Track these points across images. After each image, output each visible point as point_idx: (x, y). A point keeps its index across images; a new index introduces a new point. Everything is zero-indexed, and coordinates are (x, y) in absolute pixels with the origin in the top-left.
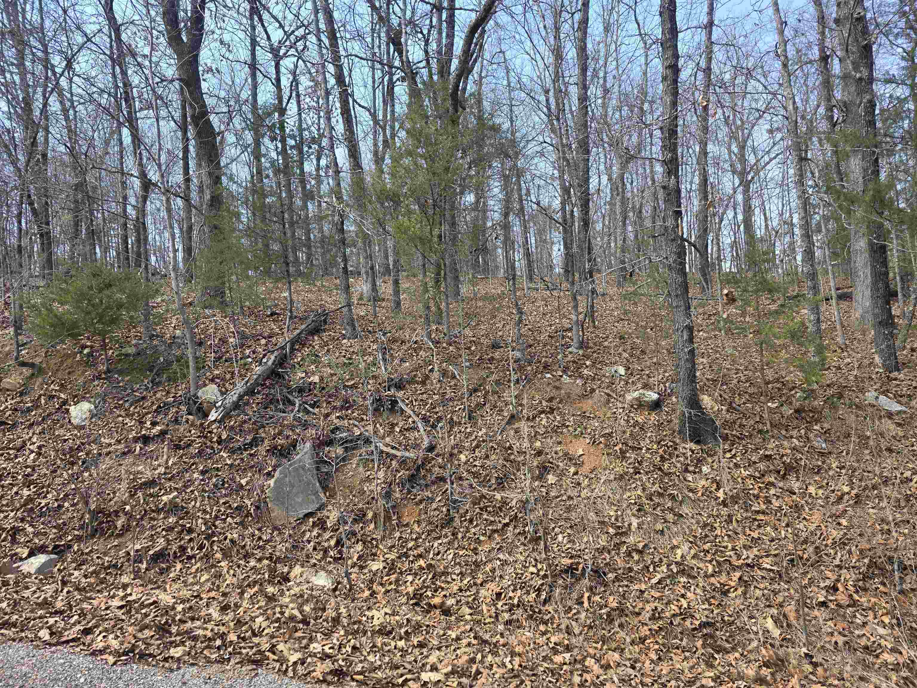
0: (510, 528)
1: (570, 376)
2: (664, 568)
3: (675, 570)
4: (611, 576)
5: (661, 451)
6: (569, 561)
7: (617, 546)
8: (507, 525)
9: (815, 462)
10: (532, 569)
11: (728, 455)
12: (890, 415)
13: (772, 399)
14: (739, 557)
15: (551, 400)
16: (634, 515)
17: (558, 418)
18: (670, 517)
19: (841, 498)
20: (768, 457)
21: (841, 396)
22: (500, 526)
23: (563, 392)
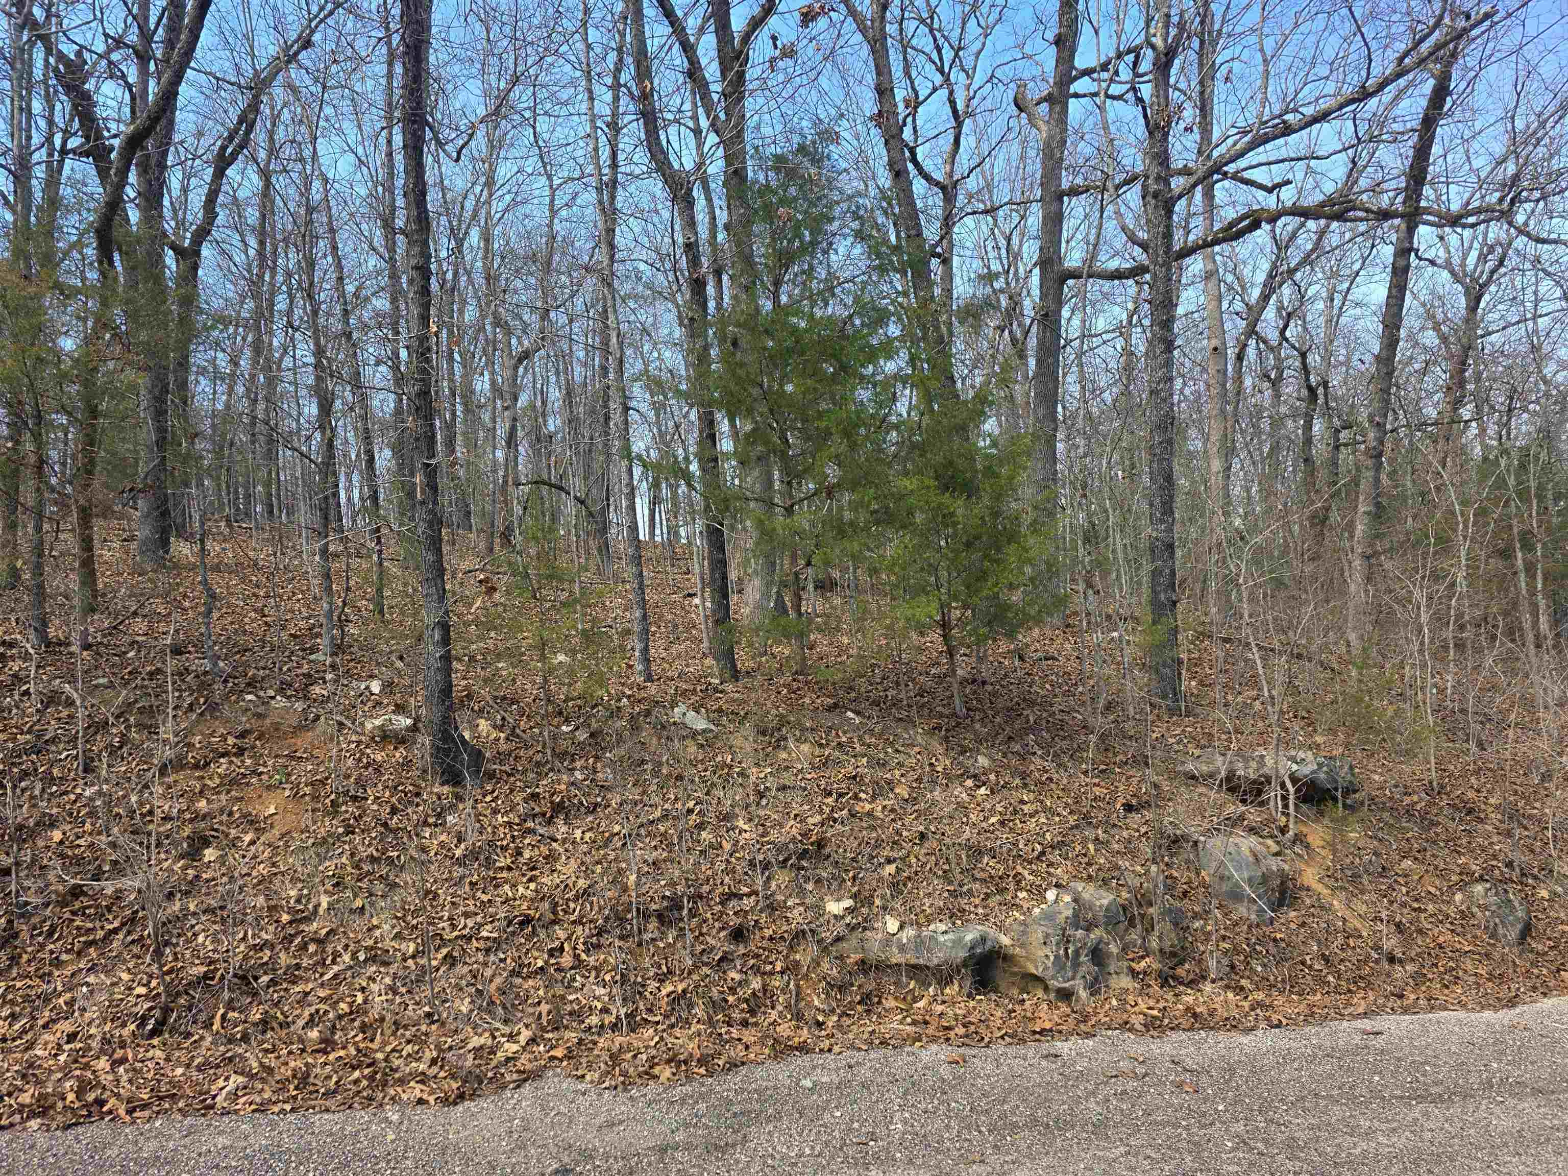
0: (121, 936)
1: (289, 697)
2: (347, 958)
3: (361, 958)
4: (265, 979)
5: (394, 800)
6: (203, 969)
7: (290, 939)
8: (115, 931)
9: (592, 799)
10: (142, 990)
11: (488, 798)
12: (694, 734)
13: (567, 721)
14: (454, 927)
15: (243, 735)
16: (326, 892)
17: (248, 762)
18: (379, 888)
19: (609, 841)
20: (535, 796)
21: (648, 713)
22: (100, 934)
23: (268, 721)
